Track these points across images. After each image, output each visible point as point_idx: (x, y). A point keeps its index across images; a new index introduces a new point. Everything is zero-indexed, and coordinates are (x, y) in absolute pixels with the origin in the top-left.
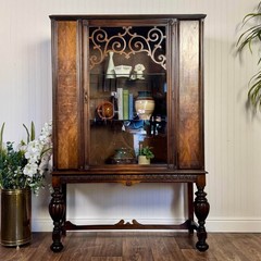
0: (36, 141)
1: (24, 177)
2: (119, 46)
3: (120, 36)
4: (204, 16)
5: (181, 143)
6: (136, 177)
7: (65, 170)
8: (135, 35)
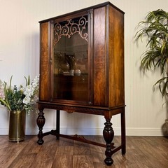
0: (30, 85)
1: (23, 104)
2: (66, 31)
3: (66, 25)
5: (95, 88)
8: (73, 24)
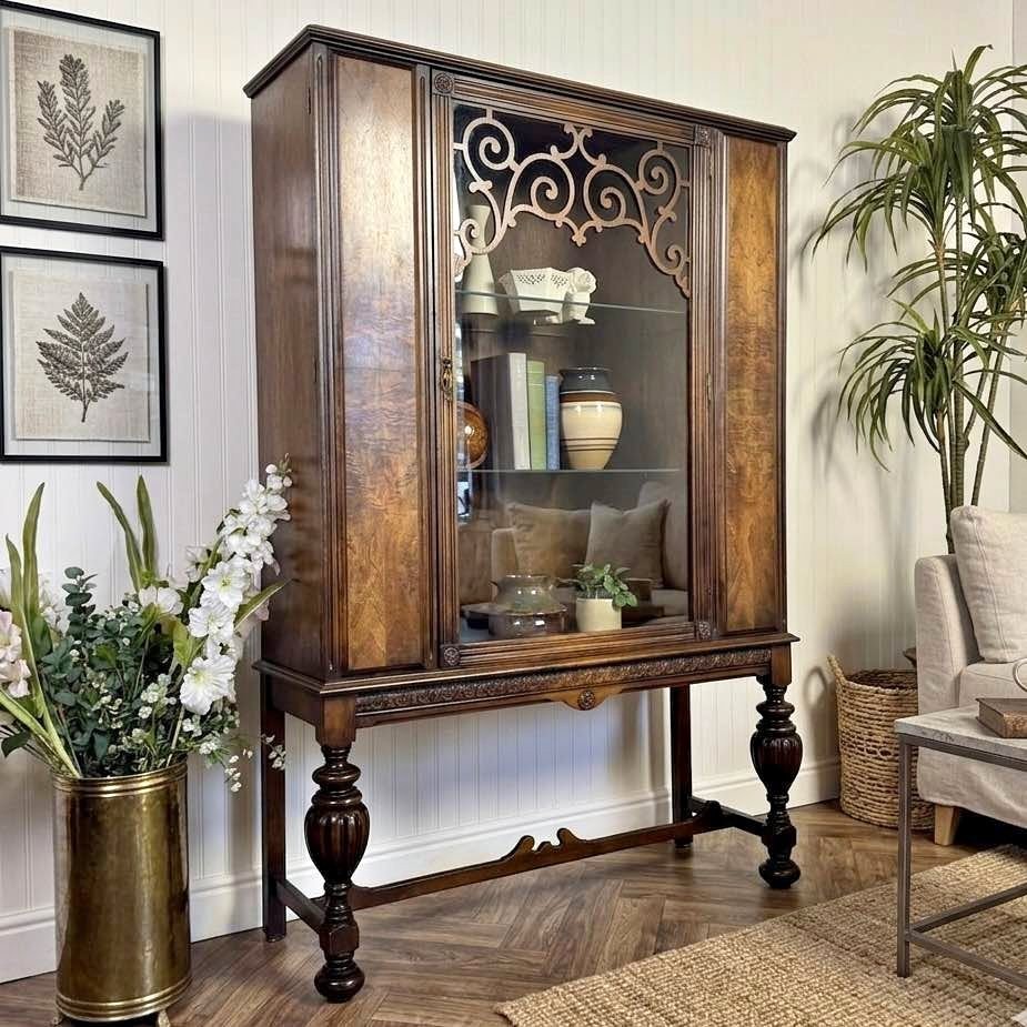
2: (552, 194)
3: (555, 156)
4: (788, 136)
6: (606, 673)
7: (371, 672)
8: (602, 163)
